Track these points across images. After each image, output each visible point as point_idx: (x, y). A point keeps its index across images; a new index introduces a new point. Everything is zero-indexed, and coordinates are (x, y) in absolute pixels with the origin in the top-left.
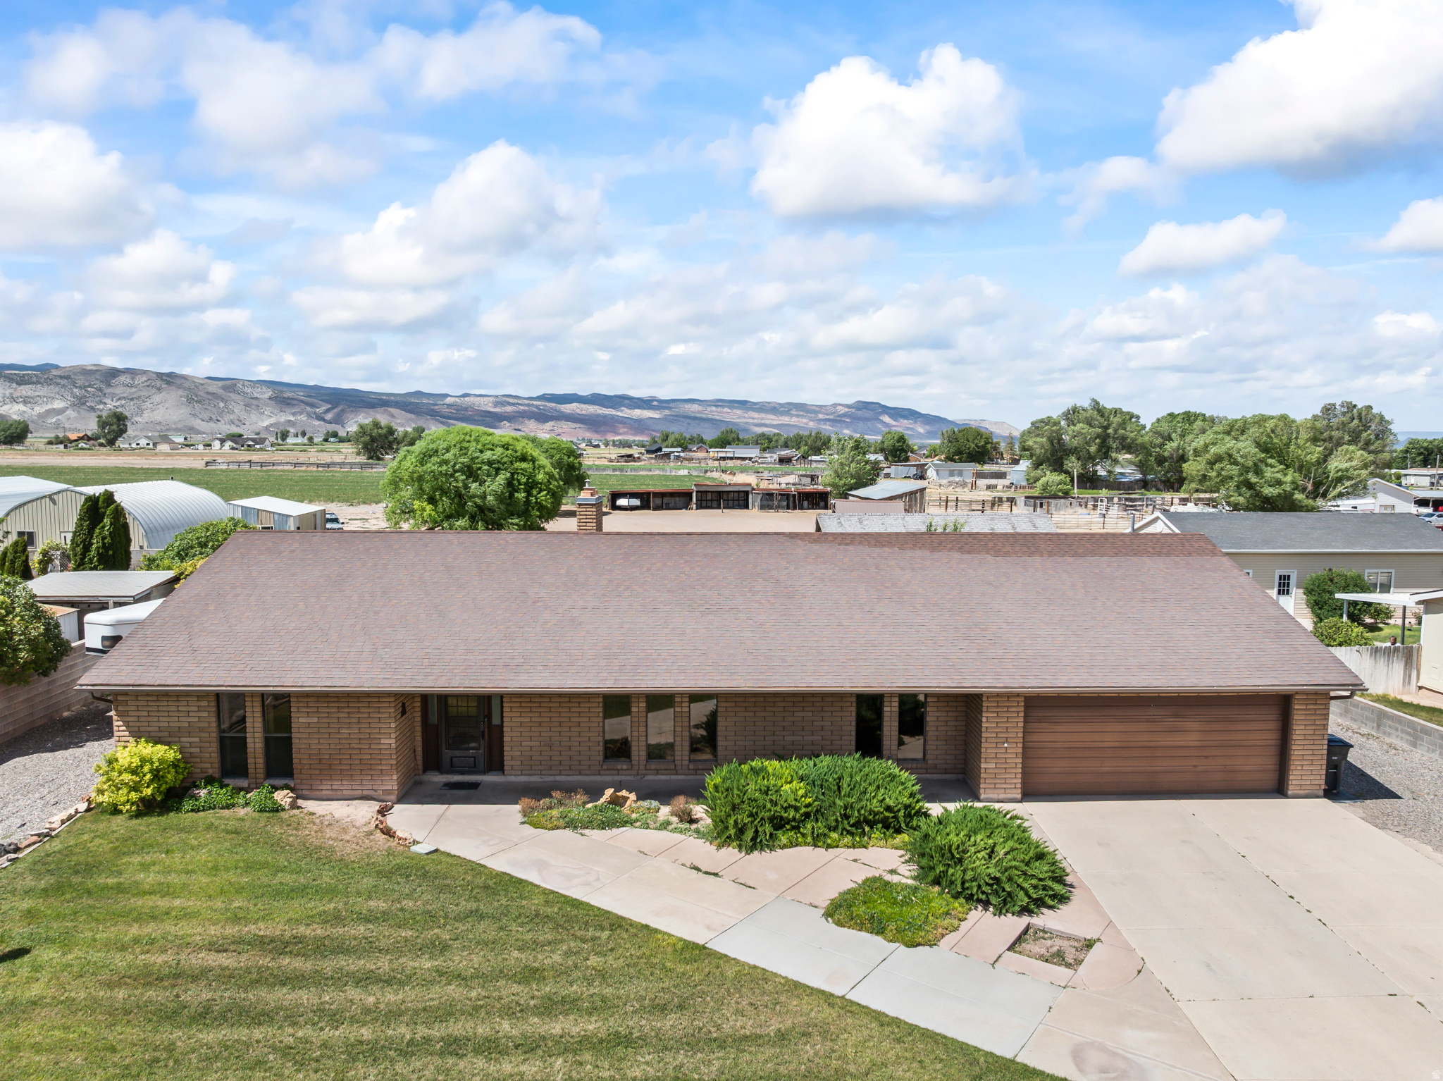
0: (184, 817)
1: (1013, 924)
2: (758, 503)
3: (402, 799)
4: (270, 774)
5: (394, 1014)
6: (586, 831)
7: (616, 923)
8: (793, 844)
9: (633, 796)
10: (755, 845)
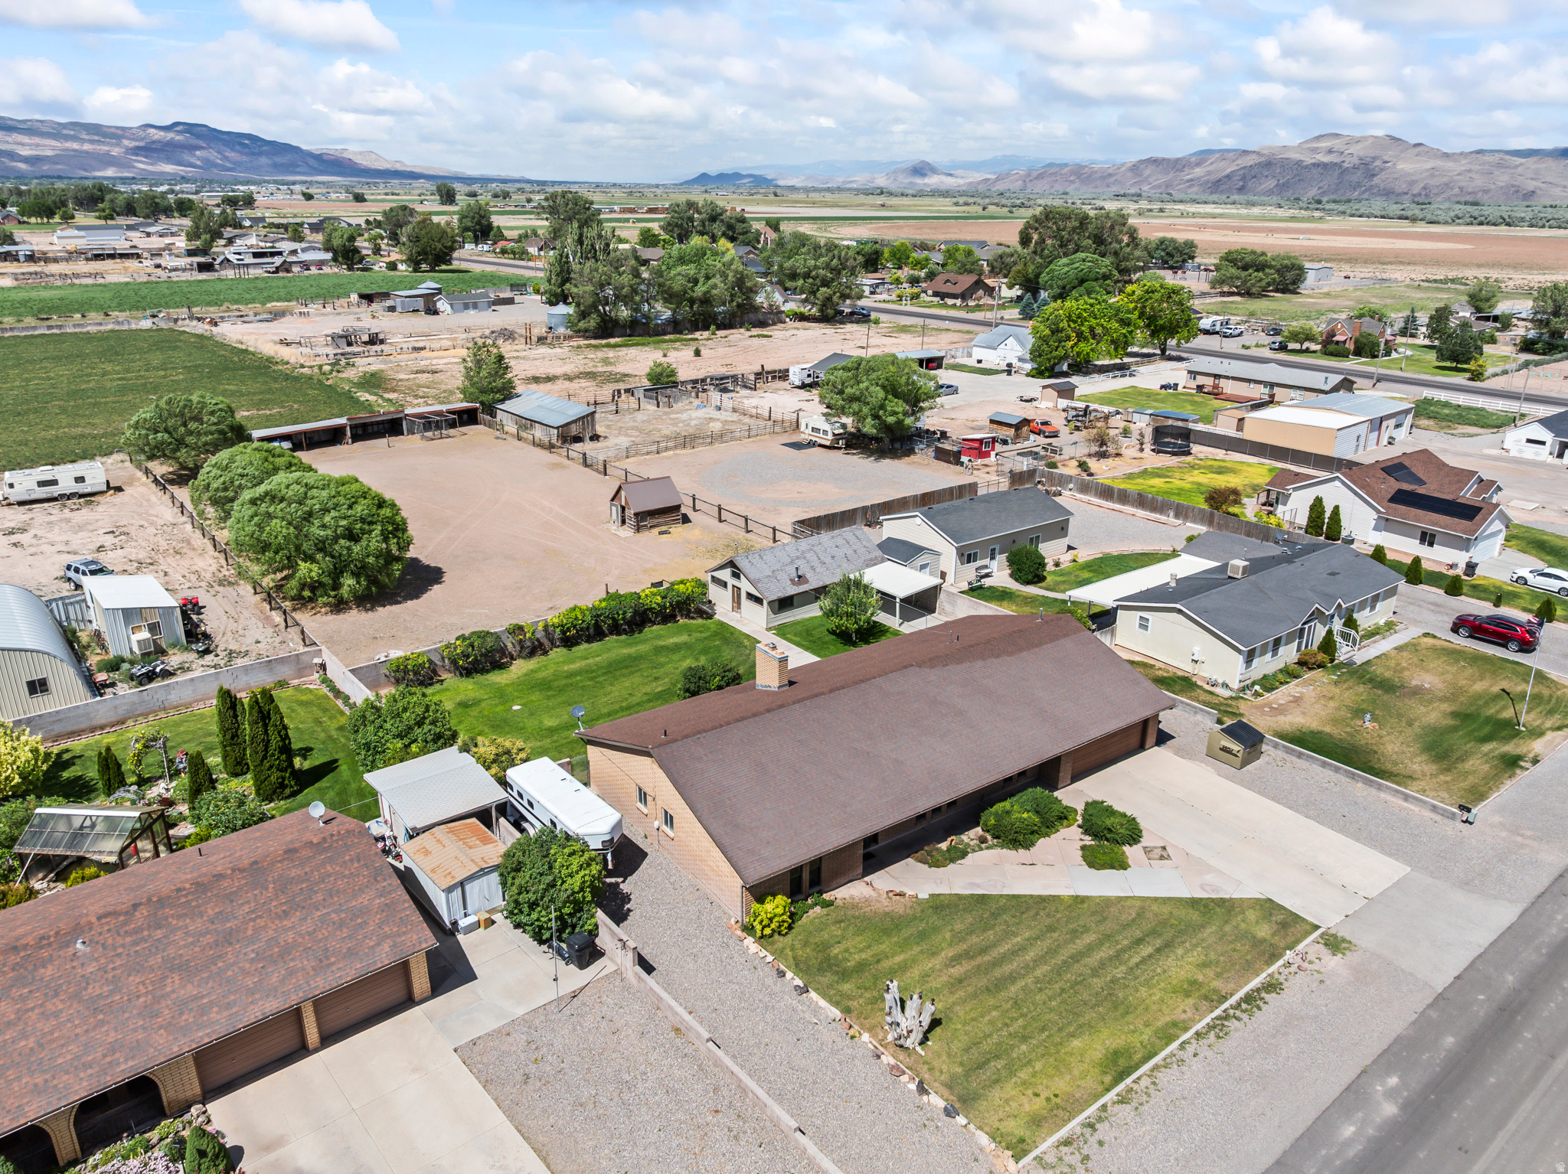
0: (801, 925)
1: (1139, 848)
2: (415, 430)
3: (863, 876)
4: (811, 886)
6: (960, 862)
7: (1041, 898)
8: (1037, 840)
9: (951, 839)
10: (1027, 846)
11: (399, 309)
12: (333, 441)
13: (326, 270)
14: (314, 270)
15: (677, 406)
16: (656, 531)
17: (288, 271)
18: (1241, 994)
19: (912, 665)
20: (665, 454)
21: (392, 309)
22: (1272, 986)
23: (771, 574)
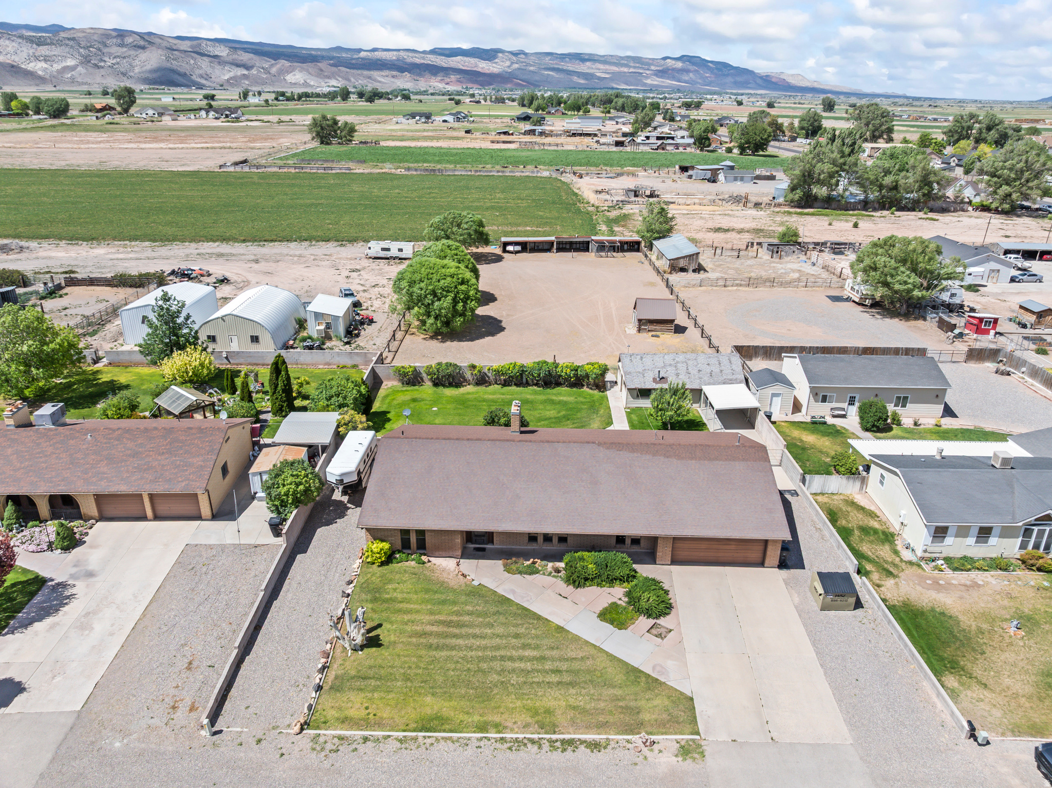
0: (394, 566)
1: (651, 622)
2: (595, 250)
3: (461, 558)
4: (418, 548)
5: (485, 648)
6: (525, 576)
7: (539, 618)
8: (590, 586)
9: (539, 561)
10: (579, 586)
11: (694, 178)
12: (549, 250)
13: (689, 150)
14: (681, 149)
15: (786, 259)
16: (651, 334)
17: (663, 149)
18: (567, 737)
19: (593, 443)
20: (730, 288)
21: (690, 177)
22: (595, 746)
23: (641, 371)
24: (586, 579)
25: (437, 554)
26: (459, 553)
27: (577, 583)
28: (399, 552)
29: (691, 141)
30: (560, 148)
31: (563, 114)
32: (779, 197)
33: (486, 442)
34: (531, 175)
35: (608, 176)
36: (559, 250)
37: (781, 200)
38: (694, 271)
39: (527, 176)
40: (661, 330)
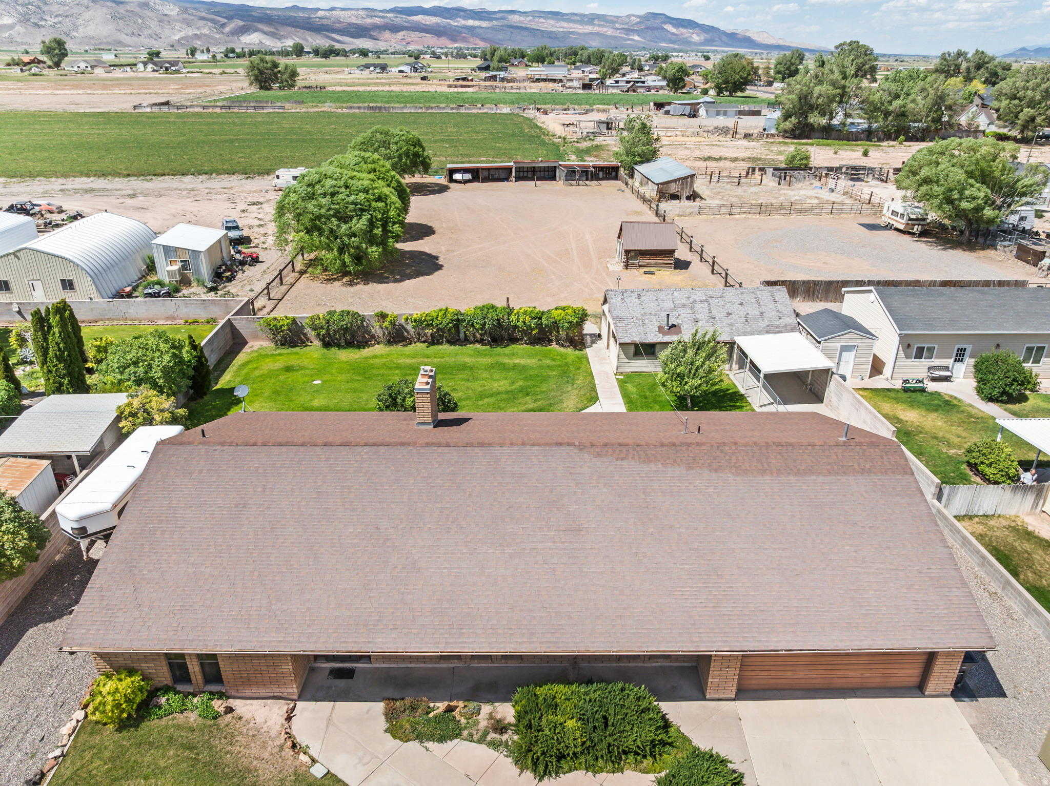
2: (563, 177)
3: (301, 697)
4: (208, 680)
6: (429, 744)
8: (570, 770)
9: (461, 704)
10: (546, 773)
11: (671, 113)
12: (506, 179)
13: (661, 92)
14: (653, 92)
15: (796, 186)
16: (642, 270)
17: (634, 91)
19: (570, 444)
20: (736, 216)
21: (667, 113)
23: (639, 315)
24: (561, 757)
25: (248, 692)
26: (293, 690)
27: (541, 768)
28: (166, 690)
29: (664, 83)
30: (522, 91)
31: (526, 65)
32: (770, 128)
33: (359, 449)
34: (489, 112)
35: (576, 112)
36: (518, 179)
37: (773, 131)
38: (688, 198)
39: (485, 113)
40: (656, 265)
